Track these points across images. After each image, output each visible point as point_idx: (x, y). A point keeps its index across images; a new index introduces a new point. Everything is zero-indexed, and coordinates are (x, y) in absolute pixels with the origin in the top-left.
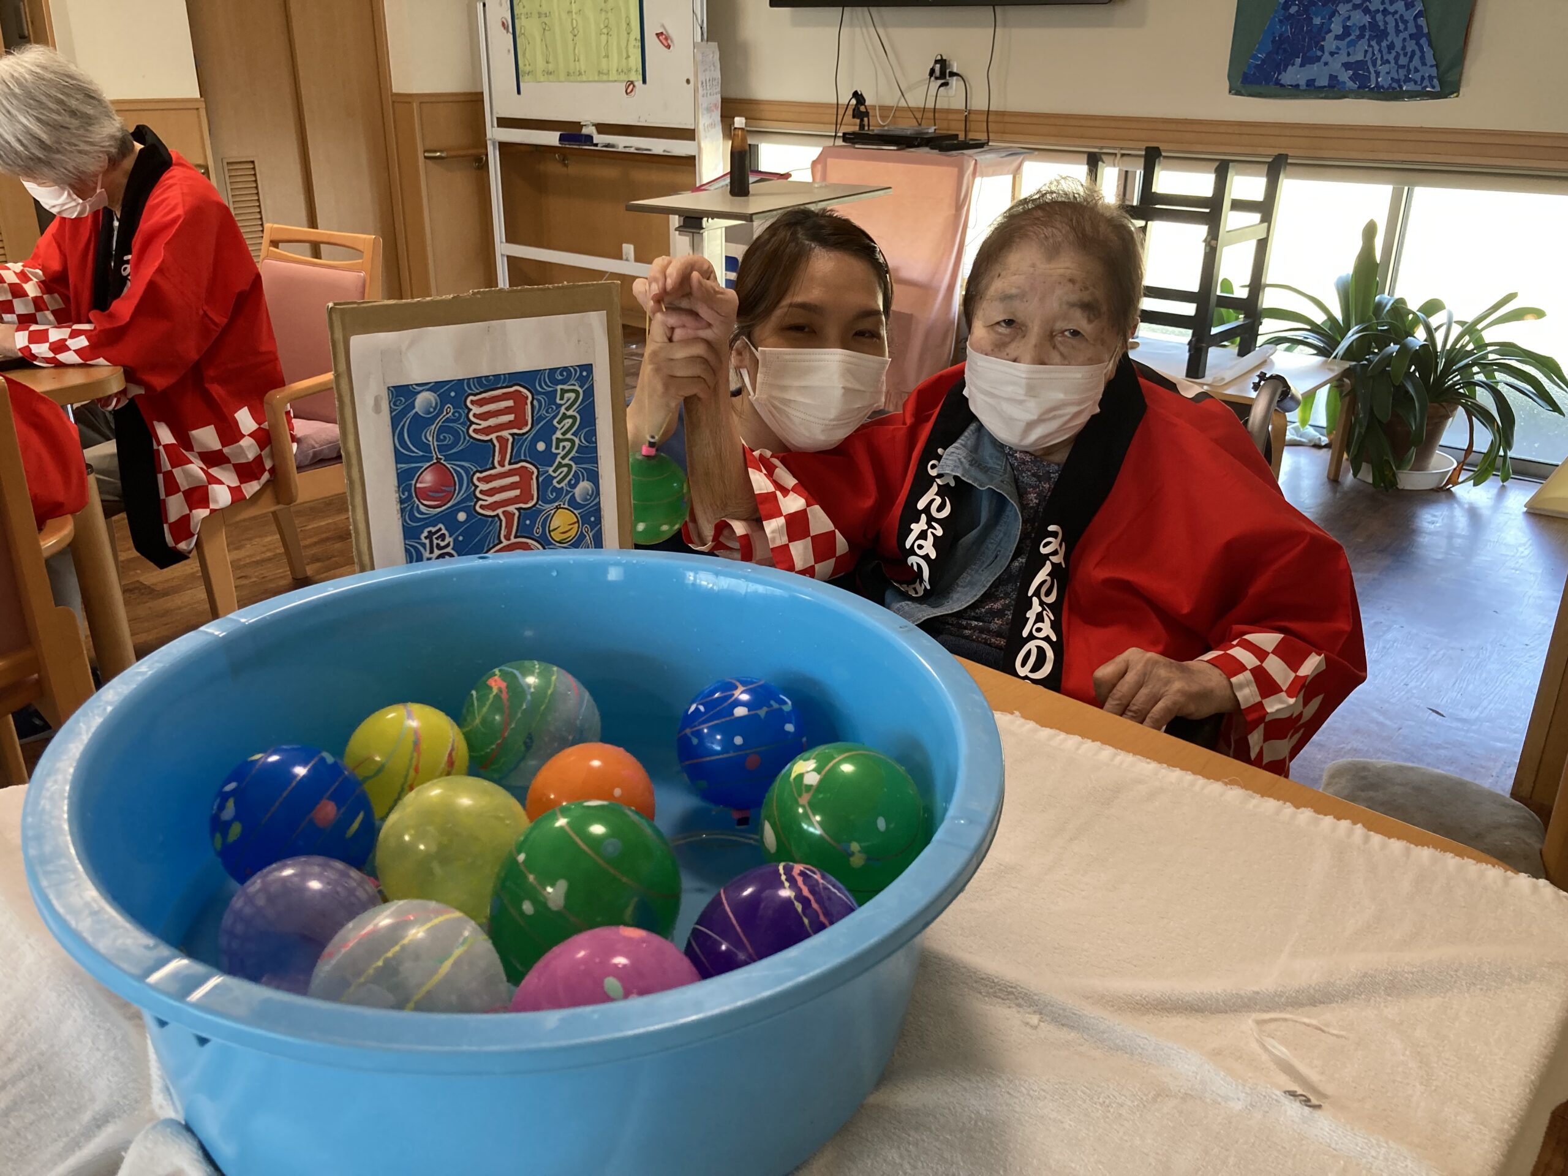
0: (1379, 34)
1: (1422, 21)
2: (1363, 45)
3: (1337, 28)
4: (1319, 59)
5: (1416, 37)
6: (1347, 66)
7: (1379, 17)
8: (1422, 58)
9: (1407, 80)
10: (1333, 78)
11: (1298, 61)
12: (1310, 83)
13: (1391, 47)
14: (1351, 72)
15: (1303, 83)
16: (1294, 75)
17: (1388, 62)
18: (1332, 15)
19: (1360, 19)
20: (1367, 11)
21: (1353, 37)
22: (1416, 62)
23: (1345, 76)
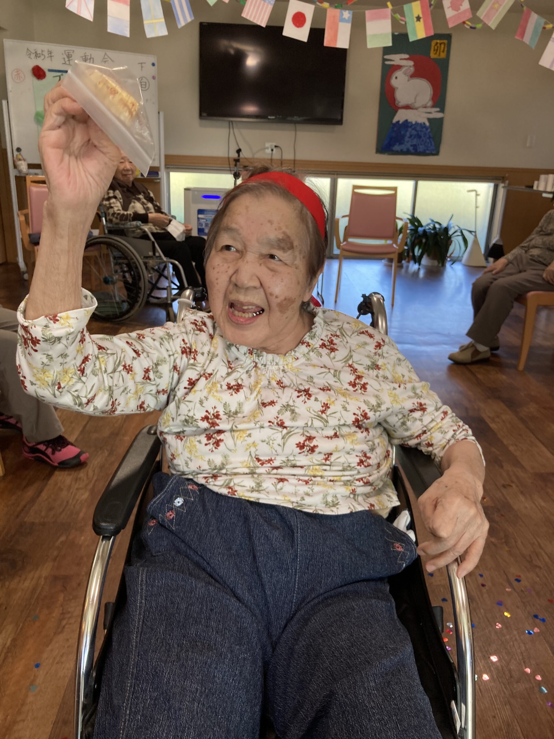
0: (419, 137)
1: (430, 134)
2: (415, 139)
3: (408, 134)
4: (403, 144)
5: (430, 137)
6: (411, 146)
7: (419, 133)
8: (431, 144)
9: (428, 150)
10: (408, 149)
11: (397, 144)
12: (402, 150)
13: (423, 140)
14: (412, 148)
15: (399, 150)
16: (397, 148)
17: (421, 145)
18: (407, 131)
19: (414, 132)
20: (416, 130)
21: (413, 137)
22: (429, 145)
23: (411, 149)
